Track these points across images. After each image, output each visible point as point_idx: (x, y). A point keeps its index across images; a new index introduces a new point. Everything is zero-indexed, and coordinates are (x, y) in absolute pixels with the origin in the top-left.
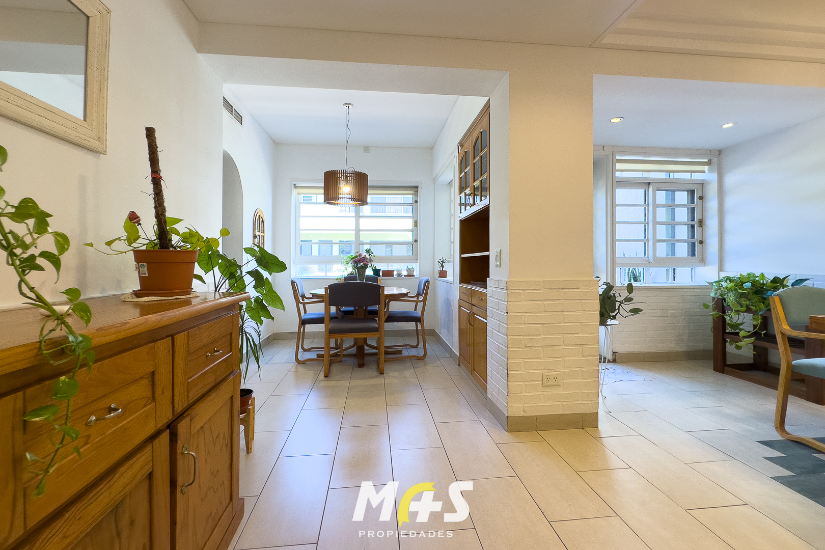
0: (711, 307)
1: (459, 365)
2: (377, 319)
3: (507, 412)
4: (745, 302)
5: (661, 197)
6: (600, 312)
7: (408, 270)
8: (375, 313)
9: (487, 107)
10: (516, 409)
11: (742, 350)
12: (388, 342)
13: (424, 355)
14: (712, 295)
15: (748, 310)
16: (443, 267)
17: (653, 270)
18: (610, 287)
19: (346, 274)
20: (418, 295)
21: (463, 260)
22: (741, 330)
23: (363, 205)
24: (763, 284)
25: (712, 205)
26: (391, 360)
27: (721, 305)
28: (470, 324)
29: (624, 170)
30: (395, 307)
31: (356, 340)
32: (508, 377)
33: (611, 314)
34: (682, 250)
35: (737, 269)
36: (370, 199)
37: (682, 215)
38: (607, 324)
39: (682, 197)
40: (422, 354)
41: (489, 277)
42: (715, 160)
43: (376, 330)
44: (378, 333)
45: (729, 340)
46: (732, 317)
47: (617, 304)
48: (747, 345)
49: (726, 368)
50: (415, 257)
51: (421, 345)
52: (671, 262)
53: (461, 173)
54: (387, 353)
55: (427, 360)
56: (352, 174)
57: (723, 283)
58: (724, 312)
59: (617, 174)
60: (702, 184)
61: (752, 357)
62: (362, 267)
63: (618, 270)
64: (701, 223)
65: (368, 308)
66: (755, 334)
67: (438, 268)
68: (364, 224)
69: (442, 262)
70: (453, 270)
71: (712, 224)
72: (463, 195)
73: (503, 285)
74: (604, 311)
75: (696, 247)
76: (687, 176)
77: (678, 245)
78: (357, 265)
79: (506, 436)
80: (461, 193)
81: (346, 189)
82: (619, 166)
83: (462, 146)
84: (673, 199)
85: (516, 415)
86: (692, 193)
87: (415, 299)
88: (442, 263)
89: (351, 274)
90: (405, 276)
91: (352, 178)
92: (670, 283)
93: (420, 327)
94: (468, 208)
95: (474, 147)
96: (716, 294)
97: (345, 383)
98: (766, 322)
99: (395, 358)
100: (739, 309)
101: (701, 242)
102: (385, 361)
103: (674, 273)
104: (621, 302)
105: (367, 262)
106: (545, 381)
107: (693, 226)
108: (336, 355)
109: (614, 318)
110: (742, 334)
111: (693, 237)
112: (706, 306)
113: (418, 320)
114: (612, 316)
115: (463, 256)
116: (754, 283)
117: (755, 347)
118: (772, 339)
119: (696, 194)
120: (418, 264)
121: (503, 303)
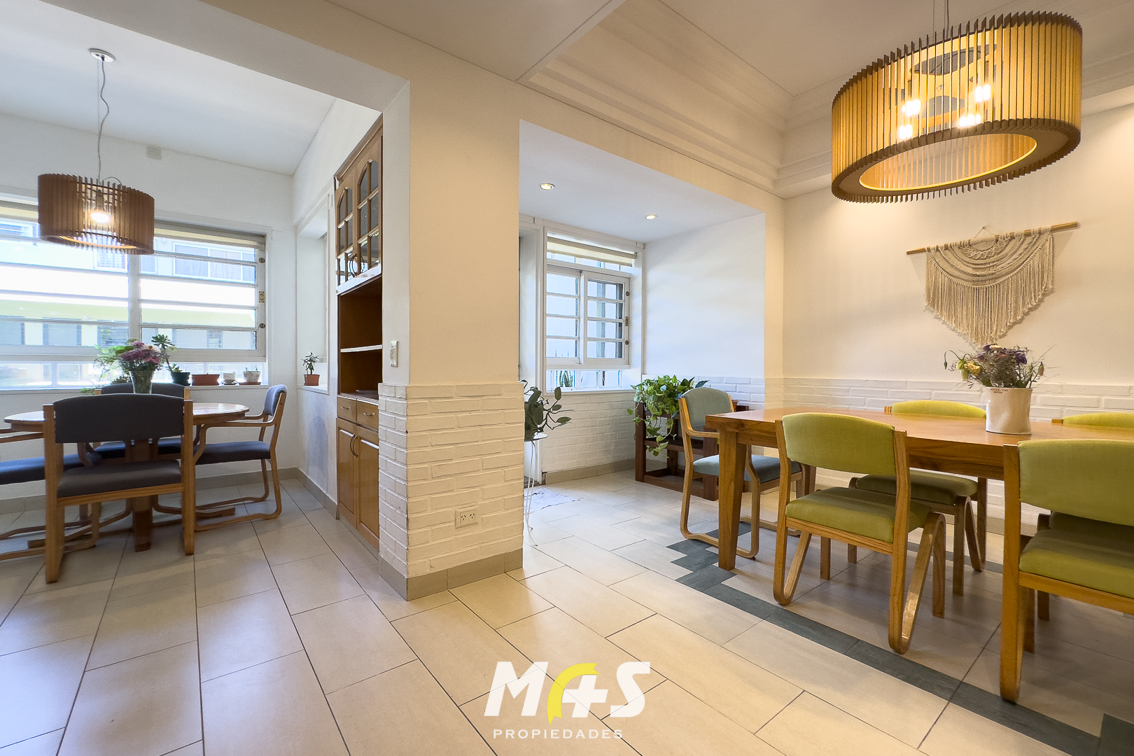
0: (634, 412)
1: (338, 518)
2: (179, 460)
3: (408, 572)
4: (661, 406)
5: (593, 288)
6: (526, 423)
7: (247, 374)
8: (175, 450)
9: (378, 128)
10: (420, 566)
11: (658, 457)
12: (204, 499)
13: (277, 511)
14: (635, 399)
15: (664, 414)
16: (312, 369)
17: (583, 373)
18: (537, 393)
19: (107, 382)
20: (266, 414)
21: (343, 358)
22: (658, 435)
23: (144, 252)
24: (675, 387)
25: (637, 301)
26: (210, 527)
27: (642, 411)
28: (354, 454)
29: (557, 252)
30: (217, 437)
31: (131, 503)
32: (408, 524)
33: (539, 426)
34: (611, 350)
35: (656, 372)
36: (158, 243)
37: (611, 310)
38: (535, 438)
39: (611, 291)
40: (273, 508)
41: (381, 382)
42: (640, 254)
43: (176, 479)
44: (180, 484)
45: (648, 447)
46: (651, 423)
47: (545, 413)
48: (662, 450)
49: (646, 476)
50: (260, 351)
51: (272, 496)
52: (599, 364)
53: (339, 222)
54: (200, 517)
55: (281, 518)
56: (114, 189)
57: (644, 387)
58: (645, 418)
59: (549, 255)
60: (629, 279)
61: (666, 461)
62: (143, 368)
63: (548, 372)
64: (628, 321)
65: (159, 443)
66: (669, 438)
67: (303, 371)
68: (148, 289)
69: (311, 360)
70: (328, 372)
71: (636, 322)
72: (342, 257)
73: (401, 393)
74: (530, 422)
75: (623, 347)
76: (615, 267)
77: (607, 344)
78: (132, 363)
79: (404, 606)
80: (339, 253)
81: (100, 218)
82: (550, 245)
83: (341, 180)
84: (604, 293)
85: (420, 574)
86: (620, 286)
87: (261, 421)
88: (311, 362)
89: (120, 381)
90: (240, 384)
91: (114, 199)
92: (599, 388)
93: (269, 468)
94: (350, 277)
95: (360, 185)
96: (638, 399)
97: (105, 586)
98: (677, 423)
99: (218, 524)
100: (657, 413)
101: (627, 343)
102: (195, 531)
103: (604, 376)
104: (549, 411)
105: (155, 357)
106: (458, 520)
107: (620, 325)
108: (81, 537)
109: (541, 429)
110: (659, 439)
111: (621, 337)
112: (630, 412)
113: (264, 455)
114: (540, 428)
115: (343, 350)
116: (669, 386)
117: (668, 451)
118: (679, 441)
119: (623, 289)
120: (266, 364)
121: (401, 418)
